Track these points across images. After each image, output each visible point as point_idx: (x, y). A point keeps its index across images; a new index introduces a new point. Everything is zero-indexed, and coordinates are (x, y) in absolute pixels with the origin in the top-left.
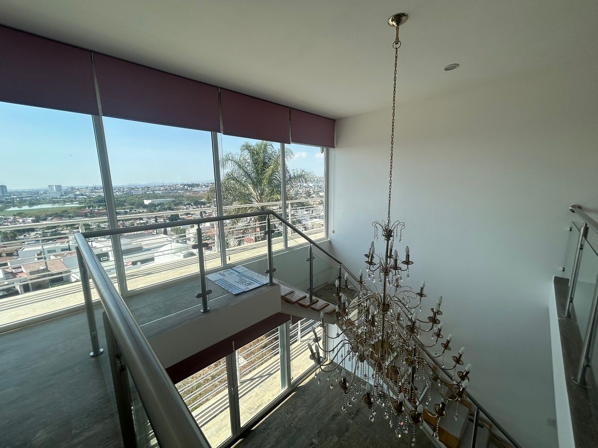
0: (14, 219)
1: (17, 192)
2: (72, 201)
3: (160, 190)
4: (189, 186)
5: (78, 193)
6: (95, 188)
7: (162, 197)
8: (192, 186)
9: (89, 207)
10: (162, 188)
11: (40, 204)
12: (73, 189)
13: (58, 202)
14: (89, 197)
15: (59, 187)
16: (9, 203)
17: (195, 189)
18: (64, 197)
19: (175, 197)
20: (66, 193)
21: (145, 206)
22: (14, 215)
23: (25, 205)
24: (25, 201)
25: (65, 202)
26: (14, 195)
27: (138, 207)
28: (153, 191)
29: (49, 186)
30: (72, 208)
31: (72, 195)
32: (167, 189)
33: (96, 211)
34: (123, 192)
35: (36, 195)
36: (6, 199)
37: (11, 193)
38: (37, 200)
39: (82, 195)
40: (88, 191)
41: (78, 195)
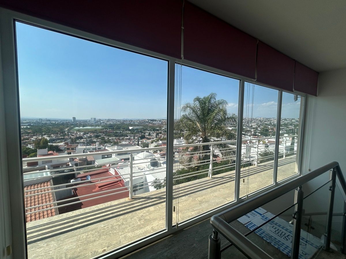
0: (77, 132)
1: (79, 120)
2: (99, 126)
3: (137, 122)
4: (151, 120)
5: (102, 122)
6: (109, 120)
7: (138, 126)
8: (153, 120)
9: (105, 129)
10: (138, 121)
11: (87, 126)
12: (100, 120)
13: (93, 126)
14: (106, 124)
15: (95, 119)
16: (76, 125)
17: (154, 122)
18: (96, 124)
19: (144, 126)
20: (97, 122)
21: (130, 130)
22: (77, 131)
23: (81, 126)
24: (81, 125)
25: (96, 126)
26: (78, 122)
27: (126, 130)
28: (134, 122)
29: (91, 118)
30: (98, 129)
31: (99, 123)
32: (140, 122)
33: (108, 131)
34: (121, 122)
35: (86, 122)
36: (75, 123)
37: (77, 121)
38: (86, 124)
39: (103, 123)
40: (106, 121)
41: (102, 123)
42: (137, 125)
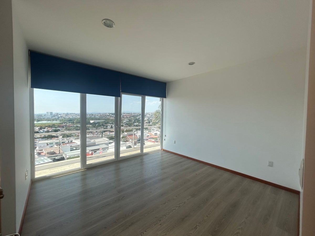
2: (56, 120)
3: (98, 116)
4: (112, 114)
6: (68, 114)
11: (42, 121)
12: (57, 114)
13: (50, 120)
14: (64, 118)
15: (51, 113)
19: (105, 120)
20: (54, 116)
21: (91, 124)
25: (53, 120)
28: (95, 116)
31: (57, 117)
33: (68, 125)
35: (40, 117)
40: (64, 115)
41: (60, 117)
42: (98, 119)
